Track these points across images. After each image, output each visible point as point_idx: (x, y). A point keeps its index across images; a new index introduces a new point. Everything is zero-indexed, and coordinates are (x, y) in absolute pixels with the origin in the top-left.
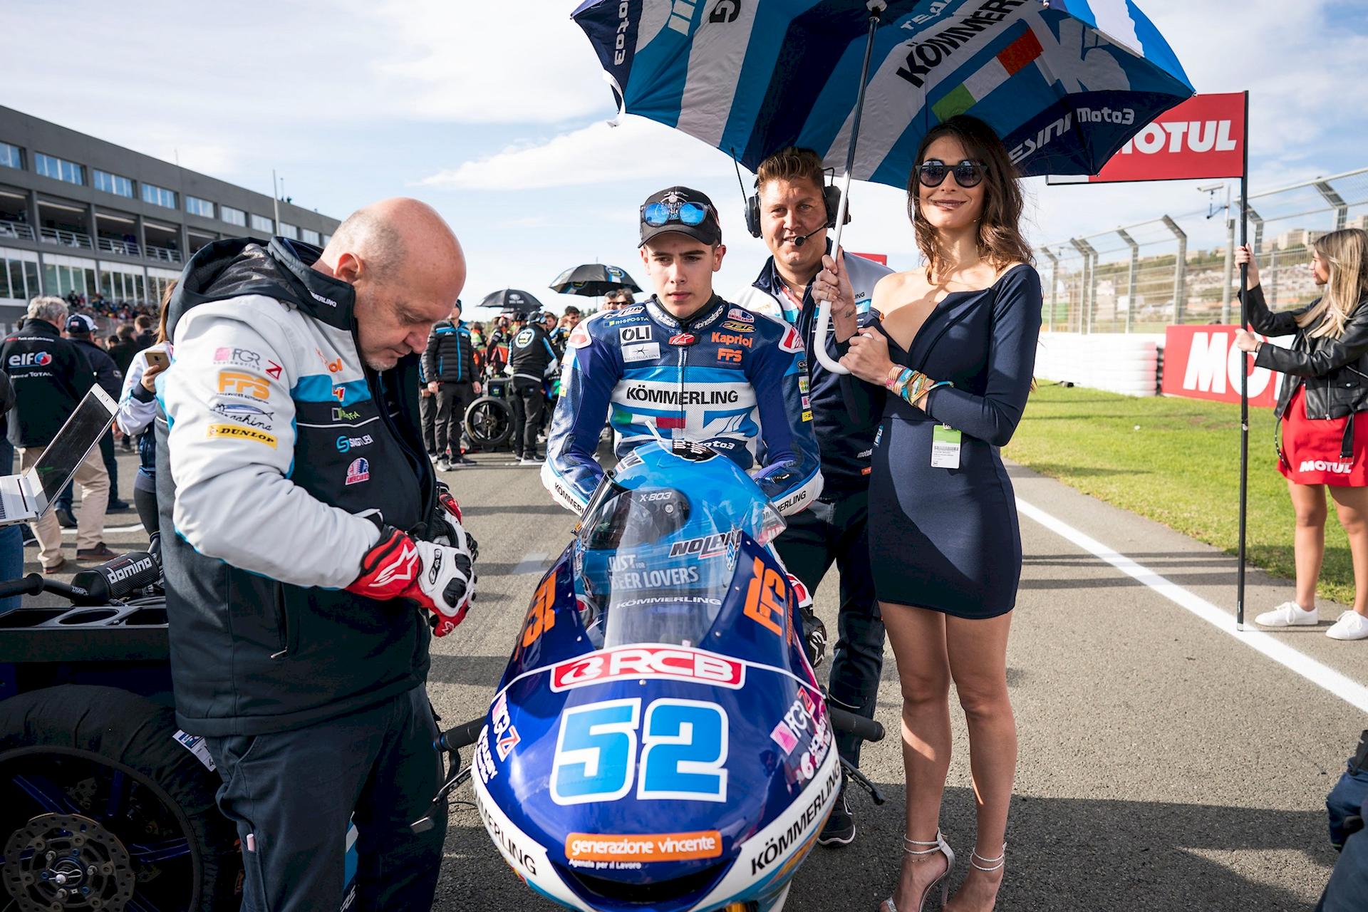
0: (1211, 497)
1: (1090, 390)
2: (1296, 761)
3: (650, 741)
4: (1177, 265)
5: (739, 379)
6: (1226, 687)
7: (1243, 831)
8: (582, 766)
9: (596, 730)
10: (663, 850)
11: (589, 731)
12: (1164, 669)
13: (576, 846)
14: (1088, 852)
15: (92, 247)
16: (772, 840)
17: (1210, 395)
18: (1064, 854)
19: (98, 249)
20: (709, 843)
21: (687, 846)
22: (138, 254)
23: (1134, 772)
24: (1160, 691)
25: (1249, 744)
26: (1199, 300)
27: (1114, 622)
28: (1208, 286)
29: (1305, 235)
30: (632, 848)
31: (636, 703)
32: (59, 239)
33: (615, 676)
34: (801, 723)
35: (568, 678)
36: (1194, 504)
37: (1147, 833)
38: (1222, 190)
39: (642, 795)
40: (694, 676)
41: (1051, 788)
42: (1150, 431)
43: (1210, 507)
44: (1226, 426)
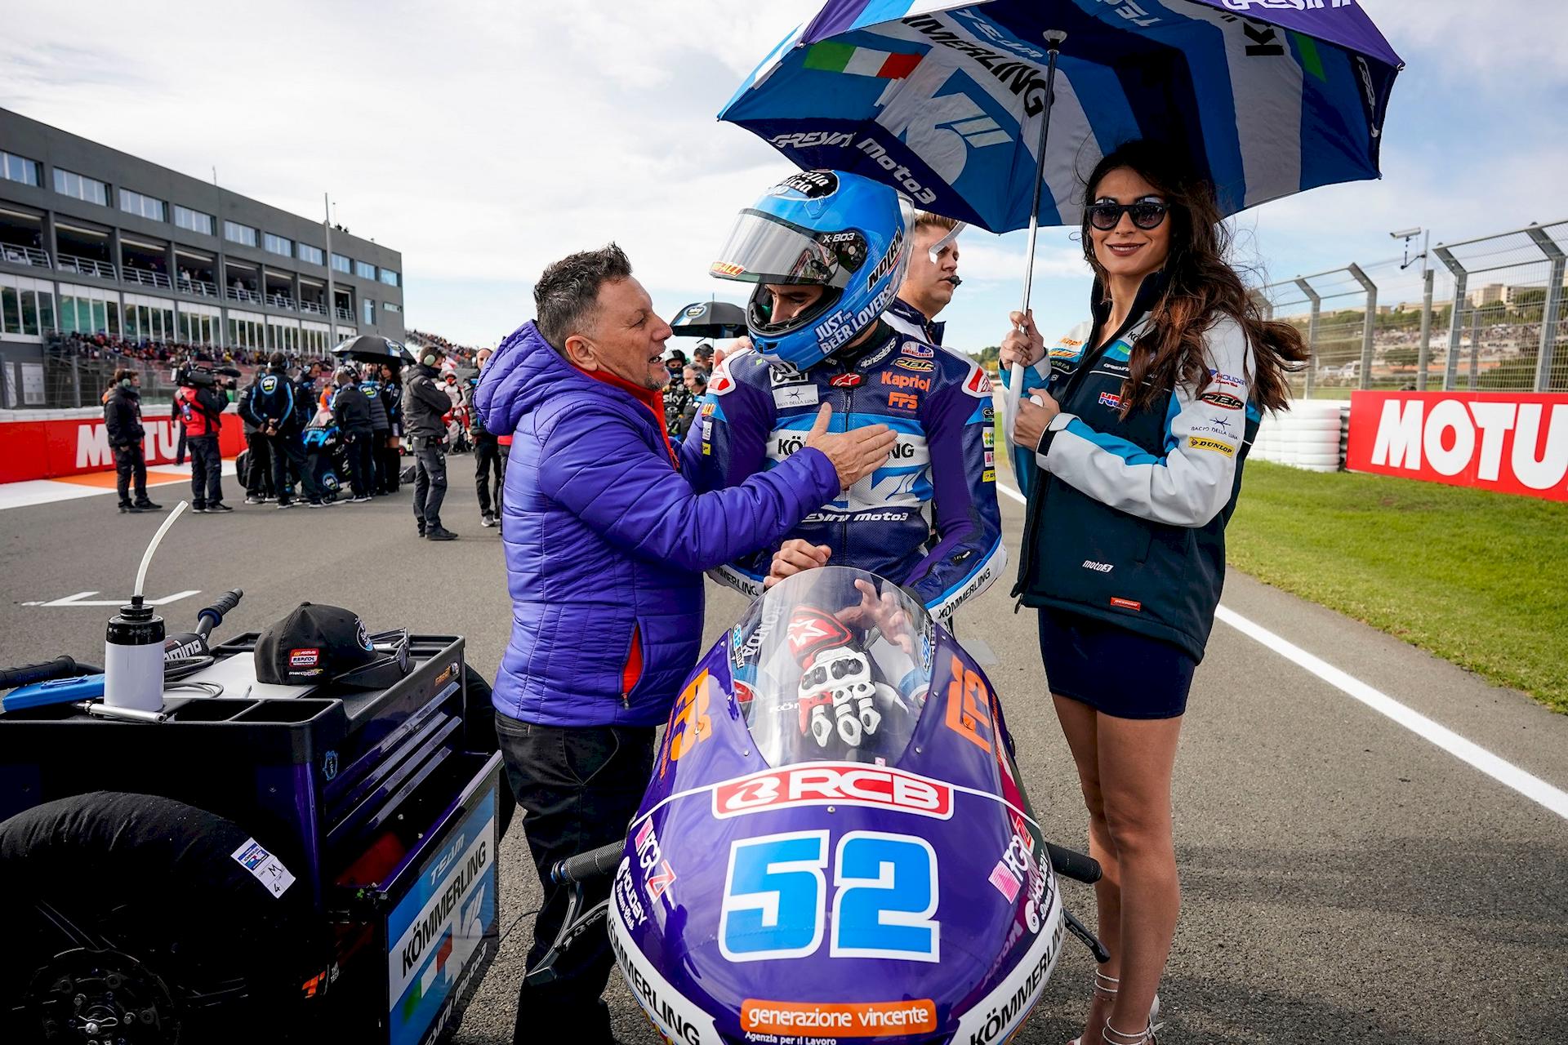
0: (1413, 589)
1: (1262, 462)
2: (1542, 907)
3: (844, 884)
4: (1365, 322)
5: (914, 431)
6: (1450, 815)
7: (1485, 991)
8: (758, 913)
9: (774, 868)
10: (864, 1023)
11: (766, 870)
12: (1375, 792)
13: (754, 1016)
14: (1301, 1012)
15: (116, 277)
16: (994, 1011)
17: (1402, 472)
18: (1272, 1013)
19: (123, 280)
20: (920, 1015)
21: (894, 1017)
22: (168, 286)
23: (1349, 915)
24: (1371, 819)
25: (1483, 885)
26: (1382, 362)
27: (1311, 735)
28: (1392, 347)
29: (1504, 291)
30: (825, 1020)
31: (824, 835)
32: (78, 267)
33: (796, 799)
34: (1022, 862)
35: (735, 802)
36: (1393, 597)
37: (1371, 990)
38: (1419, 236)
39: (836, 952)
40: (893, 803)
41: (1251, 932)
42: (1336, 512)
43: (1412, 601)
44: (1424, 507)
